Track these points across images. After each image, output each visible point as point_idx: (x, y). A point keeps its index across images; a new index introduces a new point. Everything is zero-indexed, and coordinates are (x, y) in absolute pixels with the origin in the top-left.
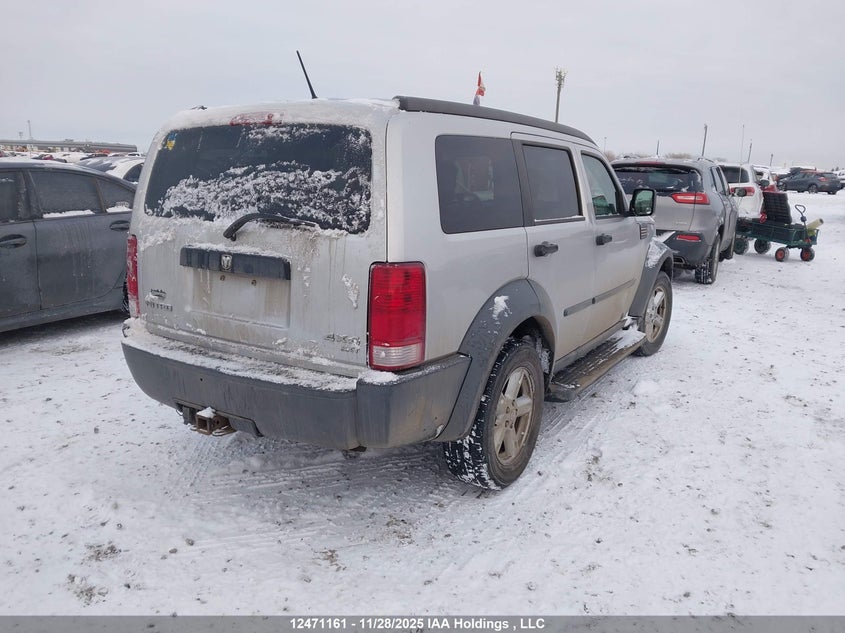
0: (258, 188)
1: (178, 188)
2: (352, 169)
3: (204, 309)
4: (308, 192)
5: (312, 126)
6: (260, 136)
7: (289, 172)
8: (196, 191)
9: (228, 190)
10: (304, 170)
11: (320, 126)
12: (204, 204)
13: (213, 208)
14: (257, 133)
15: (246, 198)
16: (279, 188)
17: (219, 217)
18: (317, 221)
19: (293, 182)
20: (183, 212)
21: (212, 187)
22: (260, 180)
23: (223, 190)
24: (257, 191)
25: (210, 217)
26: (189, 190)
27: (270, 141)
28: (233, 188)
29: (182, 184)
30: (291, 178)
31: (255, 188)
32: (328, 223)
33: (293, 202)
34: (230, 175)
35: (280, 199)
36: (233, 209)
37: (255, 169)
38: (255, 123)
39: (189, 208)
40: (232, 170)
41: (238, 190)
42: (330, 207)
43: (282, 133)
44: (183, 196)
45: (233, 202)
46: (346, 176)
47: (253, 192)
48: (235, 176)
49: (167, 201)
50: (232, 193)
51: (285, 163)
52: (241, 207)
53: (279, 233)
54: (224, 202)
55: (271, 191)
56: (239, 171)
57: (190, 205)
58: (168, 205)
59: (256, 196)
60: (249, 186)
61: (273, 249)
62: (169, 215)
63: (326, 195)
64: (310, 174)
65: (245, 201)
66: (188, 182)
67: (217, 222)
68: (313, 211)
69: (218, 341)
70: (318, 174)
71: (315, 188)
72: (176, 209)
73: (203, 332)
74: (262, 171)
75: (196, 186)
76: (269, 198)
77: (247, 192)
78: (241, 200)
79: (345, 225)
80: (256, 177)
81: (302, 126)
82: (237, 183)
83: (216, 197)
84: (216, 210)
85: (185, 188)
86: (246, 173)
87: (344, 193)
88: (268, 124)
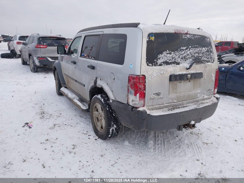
0: (191, 53)
1: (163, 55)
2: (209, 48)
3: (175, 94)
4: (203, 53)
5: (198, 35)
6: (186, 37)
7: (197, 48)
8: (171, 55)
9: (182, 54)
10: (200, 47)
11: (199, 35)
12: (175, 59)
13: (179, 60)
14: (185, 36)
15: (188, 56)
16: (196, 53)
17: (181, 63)
18: (206, 61)
19: (199, 51)
20: (167, 63)
21: (177, 54)
22: (191, 51)
23: (181, 55)
24: (191, 54)
25: (178, 64)
26: (168, 55)
27: (189, 39)
28: (184, 53)
29: (165, 53)
30: (198, 50)
31: (190, 53)
32: (208, 61)
33: (200, 57)
34: (182, 50)
35: (197, 56)
36: (185, 60)
37: (189, 48)
38: (183, 33)
39: (169, 62)
40: (182, 48)
41: (186, 54)
42: (208, 57)
43: (192, 37)
44: (166, 57)
45: (185, 58)
46: (209, 49)
47: (190, 54)
48: (183, 50)
49: (159, 60)
50: (184, 55)
51: (196, 46)
52: (187, 59)
53: (199, 65)
54: (182, 58)
55: (195, 54)
56: (184, 48)
57: (169, 60)
58: (159, 62)
59: (191, 56)
60: (188, 53)
61: (198, 70)
62: (161, 65)
63: (206, 54)
64: (202, 49)
65: (188, 57)
66: (167, 52)
67: (181, 65)
68: (205, 58)
69: (180, 102)
70: (203, 48)
71: (204, 52)
72: (163, 62)
73: (176, 101)
74: (191, 48)
75: (171, 54)
76: (194, 56)
77: (188, 55)
78: (187, 57)
79: (211, 61)
80: (189, 50)
81: (195, 35)
82: (185, 52)
83: (179, 57)
84: (180, 61)
85: (166, 55)
86: (187, 49)
87: (209, 53)
88: (187, 34)
